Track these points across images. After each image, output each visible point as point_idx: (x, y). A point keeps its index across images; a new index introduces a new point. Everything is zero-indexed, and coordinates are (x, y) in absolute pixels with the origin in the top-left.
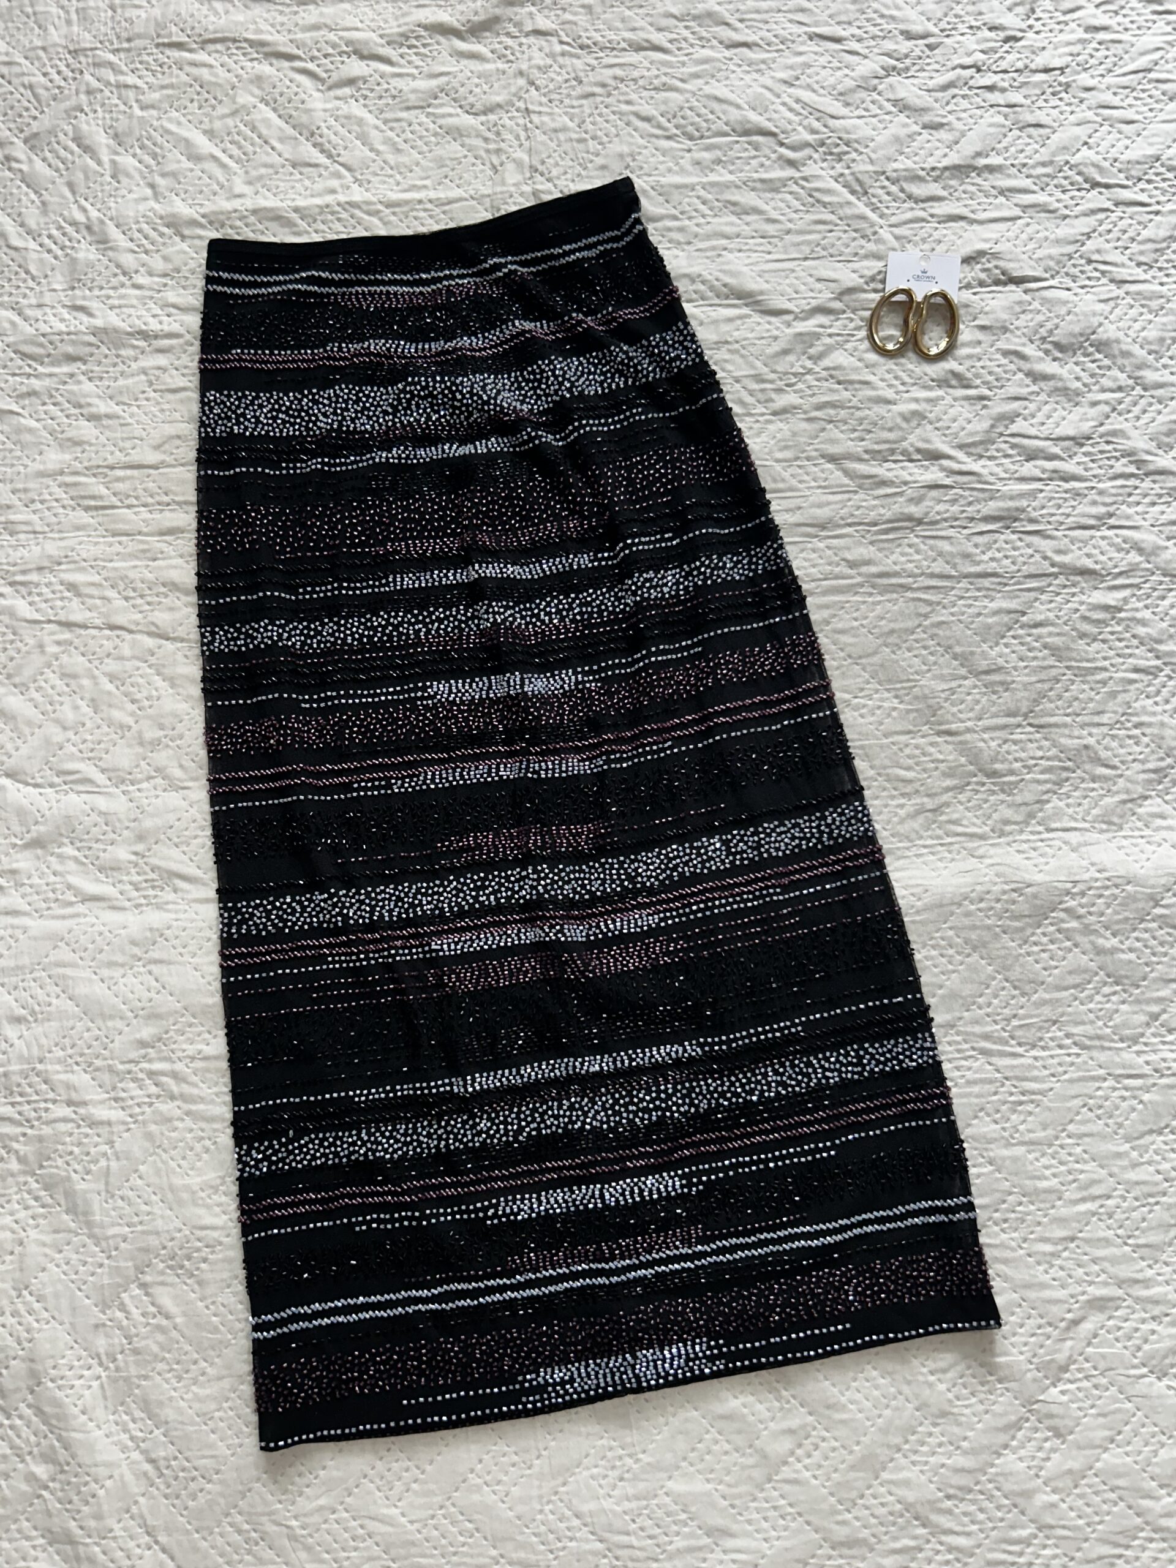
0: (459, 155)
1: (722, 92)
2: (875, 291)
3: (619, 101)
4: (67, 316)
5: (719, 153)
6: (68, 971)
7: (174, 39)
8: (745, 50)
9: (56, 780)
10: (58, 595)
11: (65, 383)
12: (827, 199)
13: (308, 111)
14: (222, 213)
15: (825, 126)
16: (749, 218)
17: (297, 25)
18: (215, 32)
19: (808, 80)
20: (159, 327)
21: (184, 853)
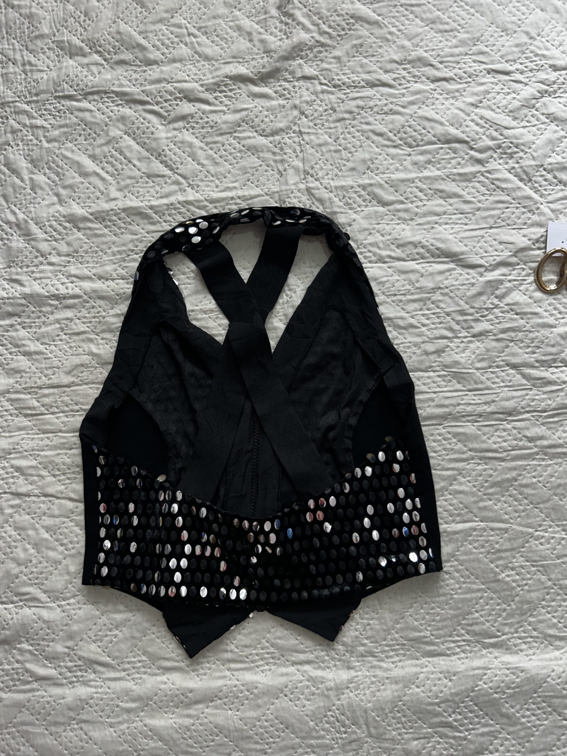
0: (255, 165)
1: (430, 113)
2: (539, 249)
3: (361, 123)
4: (7, 286)
5: (429, 156)
6: (30, 729)
7: (66, 93)
8: (444, 83)
9: (15, 599)
10: (10, 475)
11: (8, 331)
12: (504, 185)
13: (156, 139)
14: (103, 212)
15: (501, 135)
16: (451, 201)
17: (146, 80)
18: (93, 87)
19: (489, 103)
20: (66, 291)
21: (99, 647)
